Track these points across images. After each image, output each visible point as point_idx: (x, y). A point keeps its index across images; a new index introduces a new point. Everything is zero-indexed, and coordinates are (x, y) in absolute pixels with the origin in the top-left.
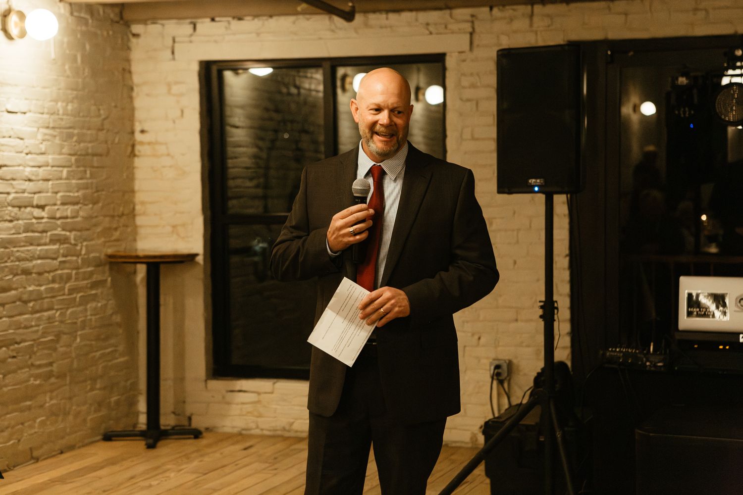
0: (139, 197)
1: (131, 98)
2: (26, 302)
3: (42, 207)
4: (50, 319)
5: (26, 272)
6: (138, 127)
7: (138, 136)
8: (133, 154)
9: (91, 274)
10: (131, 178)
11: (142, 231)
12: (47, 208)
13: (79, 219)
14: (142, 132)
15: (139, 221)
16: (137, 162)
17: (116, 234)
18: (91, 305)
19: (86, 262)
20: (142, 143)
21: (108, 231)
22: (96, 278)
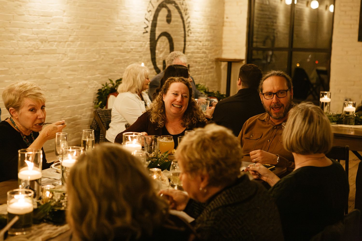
0: (224, 40)
1: (224, 6)
2: (195, 71)
3: (200, 42)
4: (201, 77)
5: (196, 62)
6: (225, 16)
7: (225, 19)
8: (223, 26)
9: (211, 64)
10: (222, 34)
11: (224, 52)
12: (202, 42)
13: (209, 46)
14: (227, 18)
15: (224, 48)
16: (225, 28)
17: (217, 52)
18: (210, 75)
19: (210, 60)
20: (226, 22)
21: (216, 50)
22: (212, 66)
